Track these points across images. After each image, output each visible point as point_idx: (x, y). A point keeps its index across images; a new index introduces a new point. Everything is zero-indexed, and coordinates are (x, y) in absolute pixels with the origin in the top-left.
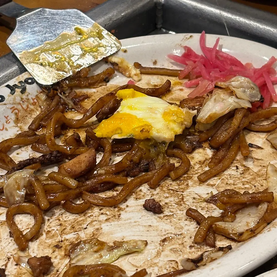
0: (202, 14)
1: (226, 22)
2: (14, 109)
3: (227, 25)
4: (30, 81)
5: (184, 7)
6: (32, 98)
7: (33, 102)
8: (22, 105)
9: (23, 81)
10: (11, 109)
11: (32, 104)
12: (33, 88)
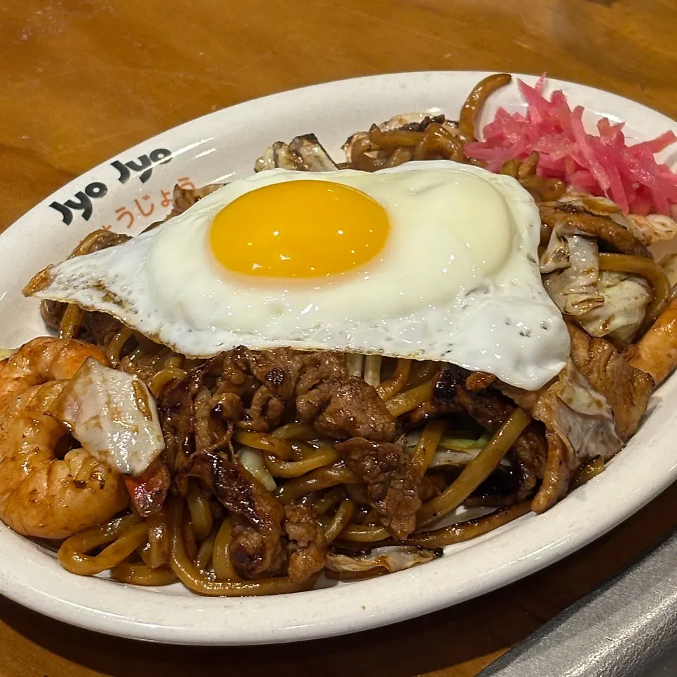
2: (123, 212)
4: (161, 156)
6: (162, 191)
7: (164, 199)
8: (141, 205)
9: (149, 156)
10: (117, 212)
11: (162, 204)
12: (166, 170)
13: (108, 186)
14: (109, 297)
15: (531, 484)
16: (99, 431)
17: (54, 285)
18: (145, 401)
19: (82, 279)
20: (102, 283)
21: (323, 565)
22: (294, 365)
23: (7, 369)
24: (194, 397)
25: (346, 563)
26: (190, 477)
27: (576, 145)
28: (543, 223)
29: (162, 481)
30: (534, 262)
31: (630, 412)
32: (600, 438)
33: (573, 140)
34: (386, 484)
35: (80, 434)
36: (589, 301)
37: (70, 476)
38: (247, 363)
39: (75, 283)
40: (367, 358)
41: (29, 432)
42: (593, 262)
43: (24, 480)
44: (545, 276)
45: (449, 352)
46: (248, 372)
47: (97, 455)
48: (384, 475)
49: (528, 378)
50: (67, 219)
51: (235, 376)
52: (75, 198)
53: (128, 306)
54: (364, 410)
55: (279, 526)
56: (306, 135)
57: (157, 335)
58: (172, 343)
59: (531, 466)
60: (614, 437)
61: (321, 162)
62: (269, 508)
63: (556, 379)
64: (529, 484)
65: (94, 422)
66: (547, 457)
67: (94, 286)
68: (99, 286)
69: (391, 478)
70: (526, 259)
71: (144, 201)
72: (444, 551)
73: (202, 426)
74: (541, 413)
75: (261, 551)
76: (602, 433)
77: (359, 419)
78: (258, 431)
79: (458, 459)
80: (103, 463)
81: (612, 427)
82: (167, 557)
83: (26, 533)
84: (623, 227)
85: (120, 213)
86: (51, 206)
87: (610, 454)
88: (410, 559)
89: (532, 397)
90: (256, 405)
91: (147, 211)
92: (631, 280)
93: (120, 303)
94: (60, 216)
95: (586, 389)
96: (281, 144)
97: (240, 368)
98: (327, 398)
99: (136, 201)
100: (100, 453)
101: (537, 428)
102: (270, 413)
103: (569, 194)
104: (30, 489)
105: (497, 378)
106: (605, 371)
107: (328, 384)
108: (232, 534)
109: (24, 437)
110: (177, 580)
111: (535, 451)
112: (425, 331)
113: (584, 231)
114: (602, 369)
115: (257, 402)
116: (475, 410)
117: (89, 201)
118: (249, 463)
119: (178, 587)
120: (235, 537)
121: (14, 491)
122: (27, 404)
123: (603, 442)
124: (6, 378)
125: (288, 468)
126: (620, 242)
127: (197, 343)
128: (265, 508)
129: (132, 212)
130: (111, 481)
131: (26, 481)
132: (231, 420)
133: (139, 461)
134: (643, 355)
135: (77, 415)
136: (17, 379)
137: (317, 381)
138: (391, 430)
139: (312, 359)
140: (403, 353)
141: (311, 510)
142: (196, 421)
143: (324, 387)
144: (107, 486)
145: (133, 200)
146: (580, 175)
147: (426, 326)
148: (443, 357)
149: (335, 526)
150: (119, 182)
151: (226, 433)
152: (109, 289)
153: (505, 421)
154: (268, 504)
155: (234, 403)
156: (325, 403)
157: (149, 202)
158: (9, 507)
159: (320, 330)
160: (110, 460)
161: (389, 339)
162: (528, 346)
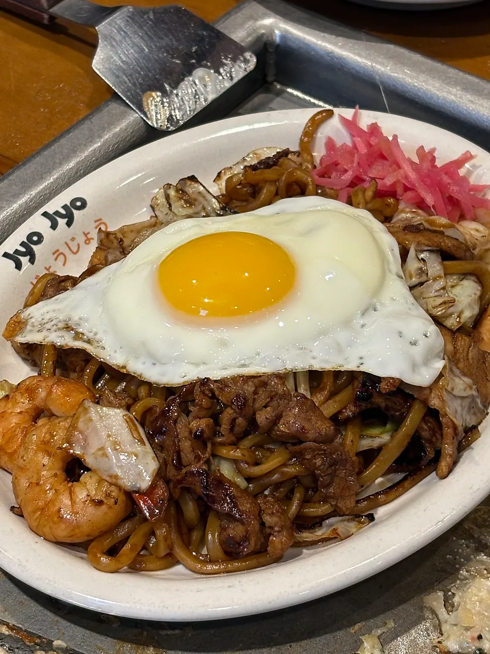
0: (342, 66)
1: (382, 83)
2: (58, 253)
3: (384, 87)
4: (79, 204)
5: (313, 53)
6: (84, 232)
7: (86, 239)
8: (70, 246)
9: (69, 204)
10: (54, 254)
11: (85, 242)
12: (84, 215)
13: (43, 234)
14: (78, 336)
15: (432, 455)
16: (106, 459)
17: (29, 327)
18: (137, 430)
19: (52, 323)
20: (69, 325)
21: (293, 541)
22: (250, 388)
23: (10, 405)
24: (175, 422)
25: (307, 536)
26: (182, 487)
27: (402, 171)
28: (399, 244)
29: (161, 492)
30: (402, 278)
31: (487, 387)
32: (472, 411)
33: (399, 167)
34: (333, 475)
35: (90, 463)
36: (444, 303)
37: (88, 496)
38: (212, 391)
39: (48, 326)
40: (297, 374)
41: (46, 461)
42: (440, 270)
43: (50, 500)
44: (411, 288)
45: (362, 364)
46: (214, 397)
47: (108, 479)
48: (331, 469)
49: (423, 377)
50: (19, 266)
51: (205, 402)
52: (20, 247)
53: (96, 344)
54: (309, 419)
55: (258, 517)
56: (188, 177)
57: (124, 367)
58: (139, 373)
59: (430, 442)
60: (481, 409)
61: (204, 197)
62: (249, 506)
63: (441, 375)
64: (430, 455)
65: (101, 452)
66: (442, 435)
67: (64, 328)
68: (68, 328)
69: (335, 471)
70: (396, 277)
71: (72, 242)
72: (376, 516)
73: (186, 445)
74: (435, 402)
75: (246, 538)
76: (473, 407)
77: (307, 427)
78: (230, 444)
79: (376, 443)
80: (115, 485)
81: (479, 401)
82: (171, 548)
83: (55, 541)
84: (456, 239)
85: (56, 255)
86: (3, 256)
87: (479, 421)
88: (352, 526)
89: (427, 392)
90: (225, 424)
91: (75, 250)
92: (467, 279)
93: (89, 342)
94: (12, 264)
95: (459, 377)
96: (169, 185)
97: (207, 395)
98: (280, 413)
99: (66, 243)
100: (111, 476)
101: (433, 415)
102: (237, 429)
103: (403, 211)
104: (56, 508)
105: (402, 381)
106: (468, 359)
107: (277, 401)
108: (220, 526)
109: (44, 465)
110: (178, 562)
111: (432, 430)
112: (340, 349)
113: (430, 247)
114: (465, 358)
115: (226, 422)
116: (386, 405)
117: (32, 249)
118: (226, 470)
119: (180, 568)
120: (223, 529)
121: (43, 509)
122: (42, 439)
123: (474, 414)
124: (11, 413)
125: (257, 470)
126: (456, 251)
127: (163, 374)
128: (246, 505)
129: (64, 253)
130: (122, 498)
131: (52, 501)
132: (209, 439)
133: (143, 480)
134: (485, 338)
135: (84, 448)
136: (21, 413)
137: (268, 400)
138: (331, 432)
139: (260, 382)
140: (328, 367)
141: (277, 500)
142: (179, 441)
143: (275, 403)
144: (119, 502)
145: (64, 243)
146: (410, 194)
147: (339, 344)
148: (359, 368)
149: (294, 508)
150: (50, 229)
151: (207, 451)
152: (77, 330)
153: (408, 412)
154: (247, 503)
155: (210, 426)
156: (279, 417)
157: (75, 243)
158: (41, 522)
159: (260, 357)
160: (120, 482)
161: (314, 358)
162: (418, 352)
